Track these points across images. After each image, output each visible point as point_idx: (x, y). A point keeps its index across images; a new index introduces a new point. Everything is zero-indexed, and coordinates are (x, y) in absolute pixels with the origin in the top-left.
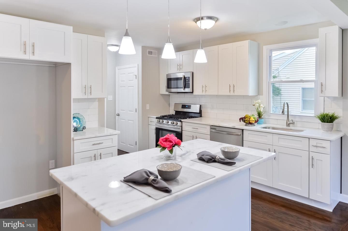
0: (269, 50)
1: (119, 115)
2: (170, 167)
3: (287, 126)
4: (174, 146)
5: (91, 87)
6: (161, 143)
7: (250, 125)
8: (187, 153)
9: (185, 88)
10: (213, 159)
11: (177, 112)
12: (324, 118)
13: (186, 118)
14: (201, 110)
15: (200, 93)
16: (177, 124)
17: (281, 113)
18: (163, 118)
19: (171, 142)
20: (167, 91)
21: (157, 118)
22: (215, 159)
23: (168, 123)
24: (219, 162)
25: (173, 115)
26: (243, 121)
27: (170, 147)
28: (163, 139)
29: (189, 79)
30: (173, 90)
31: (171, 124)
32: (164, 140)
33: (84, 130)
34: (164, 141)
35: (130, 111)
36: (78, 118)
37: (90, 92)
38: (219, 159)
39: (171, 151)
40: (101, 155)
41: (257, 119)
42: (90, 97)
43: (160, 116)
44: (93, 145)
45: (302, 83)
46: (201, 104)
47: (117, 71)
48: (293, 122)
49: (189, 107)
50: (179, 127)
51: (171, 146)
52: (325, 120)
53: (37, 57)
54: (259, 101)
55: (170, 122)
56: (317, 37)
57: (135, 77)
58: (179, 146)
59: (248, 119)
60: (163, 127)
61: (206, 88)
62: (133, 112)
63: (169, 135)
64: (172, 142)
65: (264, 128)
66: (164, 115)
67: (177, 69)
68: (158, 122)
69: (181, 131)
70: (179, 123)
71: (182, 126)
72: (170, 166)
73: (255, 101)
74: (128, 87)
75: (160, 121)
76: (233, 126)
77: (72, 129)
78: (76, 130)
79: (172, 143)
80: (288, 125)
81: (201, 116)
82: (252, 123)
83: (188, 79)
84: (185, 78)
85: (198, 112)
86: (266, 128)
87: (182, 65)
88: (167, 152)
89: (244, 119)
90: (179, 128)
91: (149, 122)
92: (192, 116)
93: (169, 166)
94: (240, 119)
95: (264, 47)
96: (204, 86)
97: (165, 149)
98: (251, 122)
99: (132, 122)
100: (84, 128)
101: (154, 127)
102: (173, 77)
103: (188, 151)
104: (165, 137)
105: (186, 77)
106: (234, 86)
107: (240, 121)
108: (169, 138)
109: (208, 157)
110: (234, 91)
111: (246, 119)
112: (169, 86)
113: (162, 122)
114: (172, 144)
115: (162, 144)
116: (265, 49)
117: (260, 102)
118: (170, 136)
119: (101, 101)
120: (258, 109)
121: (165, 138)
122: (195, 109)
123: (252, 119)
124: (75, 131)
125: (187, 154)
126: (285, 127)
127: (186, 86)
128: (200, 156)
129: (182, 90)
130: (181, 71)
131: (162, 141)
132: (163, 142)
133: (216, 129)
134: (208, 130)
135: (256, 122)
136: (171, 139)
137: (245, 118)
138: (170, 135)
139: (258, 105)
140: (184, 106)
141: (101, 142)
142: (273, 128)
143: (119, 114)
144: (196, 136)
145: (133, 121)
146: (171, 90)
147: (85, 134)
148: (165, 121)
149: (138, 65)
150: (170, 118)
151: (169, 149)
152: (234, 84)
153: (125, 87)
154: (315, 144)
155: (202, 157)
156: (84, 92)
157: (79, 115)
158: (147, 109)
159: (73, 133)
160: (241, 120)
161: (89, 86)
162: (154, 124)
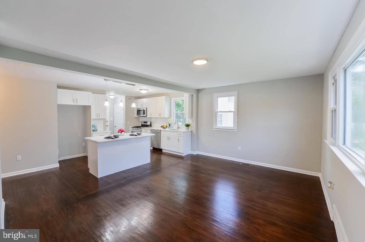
0: (174, 100)
1: (116, 127)
7: (164, 129)
9: (144, 114)
10: (133, 135)
11: (141, 125)
13: (144, 127)
15: (151, 117)
20: (137, 116)
21: (132, 127)
23: (136, 129)
25: (139, 126)
29: (145, 111)
35: (120, 125)
36: (94, 126)
37: (99, 116)
42: (99, 118)
46: (151, 121)
47: (115, 106)
49: (146, 122)
52: (187, 126)
53: (79, 104)
54: (169, 120)
57: (122, 109)
62: (122, 125)
66: (135, 126)
67: (141, 106)
68: (132, 129)
70: (140, 129)
74: (119, 114)
76: (158, 129)
77: (92, 131)
78: (93, 131)
80: (178, 128)
81: (151, 126)
85: (150, 124)
87: (143, 104)
92: (148, 126)
94: (161, 127)
95: (172, 98)
100: (97, 130)
102: (139, 109)
106: (160, 114)
110: (160, 116)
112: (138, 114)
113: (134, 129)
119: (104, 120)
120: (169, 122)
122: (149, 124)
126: (177, 129)
127: (144, 113)
129: (142, 115)
137: (163, 126)
140: (144, 122)
142: (174, 130)
147: (97, 132)
150: (137, 127)
154: (179, 134)
156: (96, 116)
158: (128, 124)
159: (92, 132)
161: (99, 114)
162: (130, 130)
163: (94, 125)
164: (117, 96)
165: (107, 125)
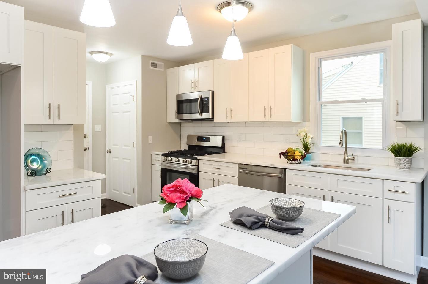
0: (319, 59)
1: (110, 152)
2: (183, 247)
3: (344, 162)
4: (189, 201)
5: (58, 108)
6: (165, 195)
7: (295, 163)
8: (211, 210)
9: (202, 112)
10: (261, 221)
11: (191, 147)
12: (400, 151)
13: (204, 155)
14: (225, 143)
15: (224, 120)
16: (191, 163)
17: (338, 145)
18: (171, 154)
19: (183, 192)
20: (177, 118)
21: (163, 155)
22: (264, 222)
23: (179, 161)
24: (271, 228)
25: (185, 150)
26: (285, 157)
27: (183, 202)
28: (170, 188)
29: (208, 101)
30: (186, 116)
31: (183, 162)
32: (172, 189)
33: (47, 173)
34: (171, 192)
35: (125, 146)
36: (39, 155)
37: (57, 115)
38: (272, 222)
39: (184, 210)
40: (73, 212)
41: (305, 153)
42: (57, 122)
43: (168, 152)
44: (60, 196)
45: (364, 103)
46: (224, 135)
47: (107, 90)
48: (353, 157)
49: (208, 139)
50: (194, 167)
51: (183, 200)
52: (401, 153)
55: (181, 160)
56: (390, 38)
57: (133, 98)
58: (198, 200)
59: (292, 154)
60: (171, 167)
61: (232, 112)
62: (130, 148)
63: (180, 179)
64: (186, 193)
65: (313, 166)
66: (173, 150)
67: (191, 88)
68: (164, 161)
69: (196, 172)
70: (194, 161)
71: (198, 166)
72: (183, 245)
73: (299, 130)
74: (123, 112)
75: (168, 158)
76: (272, 164)
78: (34, 173)
79: (187, 195)
80: (346, 161)
81: (224, 152)
82: (297, 160)
83: (206, 101)
84: (202, 99)
85: (220, 145)
86: (316, 166)
87: (198, 81)
88: (176, 211)
89: (286, 154)
90: (194, 169)
91: (153, 160)
92: (211, 152)
93: (180, 245)
94: (280, 155)
95: (311, 54)
96: (229, 110)
97: (172, 206)
98: (296, 158)
99: (129, 161)
100: (49, 170)
101: (159, 168)
102: (185, 98)
103: (213, 206)
104: (172, 184)
105: (204, 98)
106: (272, 109)
107: (280, 157)
108: (180, 187)
109: (252, 219)
110: (271, 115)
111: (289, 154)
112: (180, 111)
113: (170, 161)
114: (186, 198)
115: (168, 196)
116: (313, 57)
117: (307, 130)
118: (182, 181)
119: (78, 128)
120: (305, 139)
121: (173, 187)
122: (216, 141)
123: (297, 155)
124: (32, 175)
125: (211, 213)
126: (342, 164)
127: (203, 110)
128: (236, 217)
129: (198, 116)
130: (196, 90)
131: (168, 190)
132: (168, 192)
133: (246, 169)
134: (234, 171)
135: (303, 157)
136: (184, 188)
137: (287, 152)
138: (182, 179)
139: (304, 134)
140: (200, 139)
141: (73, 192)
142: (326, 166)
143: (110, 150)
144: (218, 179)
145: (130, 159)
146: (183, 116)
147: (50, 179)
148: (174, 159)
149: (137, 81)
150: (181, 155)
151: (181, 207)
152: (270, 106)
153: (118, 112)
154: (392, 188)
155: (239, 219)
156: (48, 114)
157: (41, 150)
158: (149, 143)
159: (25, 179)
160: (282, 155)
161: (56, 106)
162: (159, 163)
163: (37, 151)
164: (117, 54)
165: (86, 146)
